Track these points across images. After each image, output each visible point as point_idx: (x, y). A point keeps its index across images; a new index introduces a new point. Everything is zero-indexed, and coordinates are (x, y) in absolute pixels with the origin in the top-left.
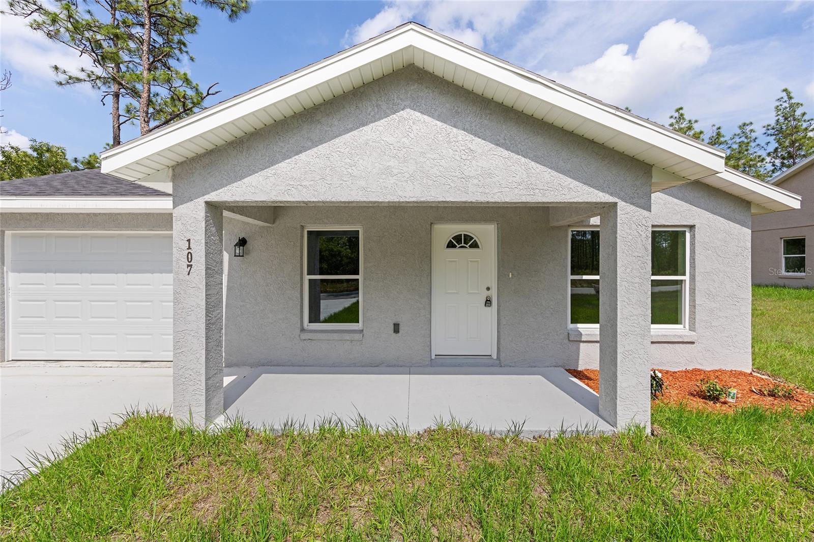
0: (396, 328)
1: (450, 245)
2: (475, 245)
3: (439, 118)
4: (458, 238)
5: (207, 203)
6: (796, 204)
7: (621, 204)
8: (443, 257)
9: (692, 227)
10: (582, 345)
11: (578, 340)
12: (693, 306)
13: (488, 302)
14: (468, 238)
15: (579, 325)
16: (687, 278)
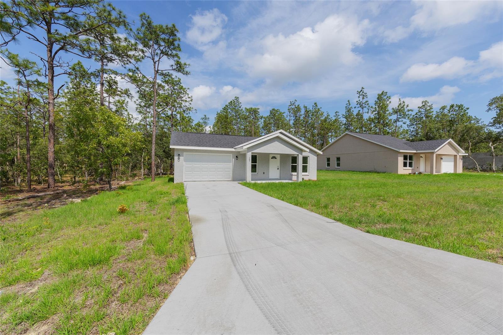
0: (264, 173)
1: (272, 158)
2: (276, 158)
3: (280, 143)
4: (273, 157)
5: (252, 153)
6: (322, 154)
7: (299, 155)
8: (271, 160)
9: (309, 156)
10: (293, 176)
11: (292, 175)
12: (309, 169)
13: (278, 169)
14: (275, 157)
15: (293, 173)
16: (308, 165)
